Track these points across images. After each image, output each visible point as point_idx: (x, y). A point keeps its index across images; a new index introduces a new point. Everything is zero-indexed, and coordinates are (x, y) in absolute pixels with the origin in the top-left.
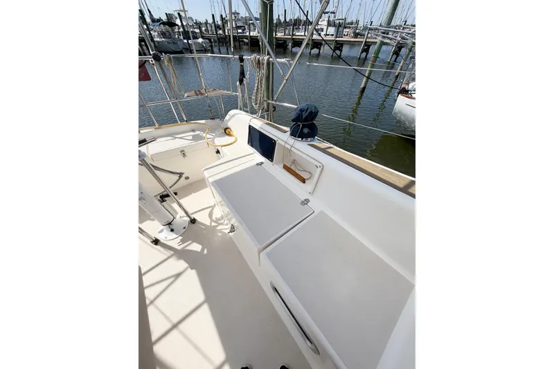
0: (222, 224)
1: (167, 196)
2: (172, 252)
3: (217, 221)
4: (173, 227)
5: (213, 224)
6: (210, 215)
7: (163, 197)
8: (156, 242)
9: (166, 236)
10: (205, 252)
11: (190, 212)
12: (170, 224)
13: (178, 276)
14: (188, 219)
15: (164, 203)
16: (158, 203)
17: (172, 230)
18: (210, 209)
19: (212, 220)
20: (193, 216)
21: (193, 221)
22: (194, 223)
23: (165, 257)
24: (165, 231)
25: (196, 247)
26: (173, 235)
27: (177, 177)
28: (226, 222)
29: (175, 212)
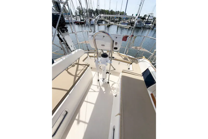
1: (108, 73)
2: (99, 85)
3: (113, 88)
4: (104, 80)
5: (111, 88)
7: (107, 73)
8: (99, 80)
10: (105, 93)
11: (110, 79)
12: (104, 79)
15: (106, 74)
16: (105, 73)
17: (103, 81)
18: (114, 83)
20: (109, 81)
21: (108, 83)
24: (102, 79)
26: (102, 82)
27: (113, 69)
29: (107, 77)
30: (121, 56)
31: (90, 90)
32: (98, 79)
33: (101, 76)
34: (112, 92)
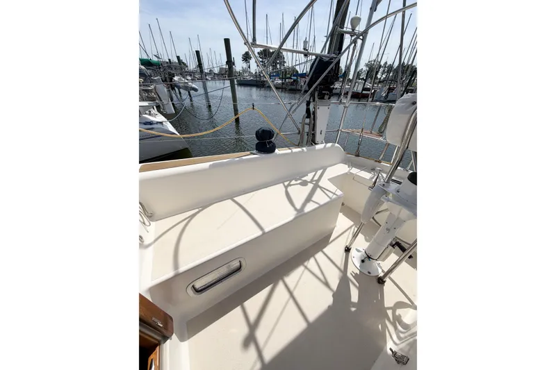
0: (396, 328)
2: (342, 268)
3: (397, 320)
4: (367, 260)
5: (390, 313)
6: (400, 305)
7: (397, 245)
8: (348, 250)
9: (355, 257)
10: (353, 309)
11: (392, 275)
12: (369, 257)
14: (381, 274)
15: (391, 247)
16: (389, 242)
17: (363, 261)
18: (406, 301)
19: (394, 309)
20: (387, 280)
21: (381, 281)
22: (379, 282)
23: (339, 264)
24: (359, 254)
25: (355, 295)
26: (358, 264)
28: (402, 335)
29: (384, 259)
31: (311, 263)
32: (347, 244)
33: (361, 244)
34: (385, 327)
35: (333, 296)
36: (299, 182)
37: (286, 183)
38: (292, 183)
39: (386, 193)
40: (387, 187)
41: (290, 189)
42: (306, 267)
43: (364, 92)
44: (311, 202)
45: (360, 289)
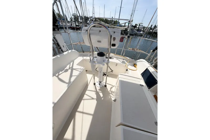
0: (112, 94)
1: (106, 75)
2: (95, 90)
3: (112, 92)
4: (100, 83)
5: (110, 92)
6: (111, 88)
7: (104, 74)
8: (95, 84)
9: (97, 84)
11: (107, 83)
13: (93, 99)
14: (105, 84)
15: (103, 76)
16: (102, 75)
18: (112, 86)
19: (110, 90)
20: (107, 84)
21: (106, 86)
22: (105, 87)
23: (93, 90)
24: (98, 83)
25: (101, 95)
26: (99, 86)
27: (111, 71)
28: (114, 95)
29: (104, 80)
30: (119, 60)
31: (85, 97)
32: (94, 82)
33: (97, 79)
34: (110, 96)
35: (96, 100)
36: (63, 71)
37: (57, 75)
38: (60, 73)
39: (94, 62)
40: (94, 60)
41: (60, 77)
42: (84, 99)
43: (77, 27)
44: (73, 77)
45: (102, 92)
